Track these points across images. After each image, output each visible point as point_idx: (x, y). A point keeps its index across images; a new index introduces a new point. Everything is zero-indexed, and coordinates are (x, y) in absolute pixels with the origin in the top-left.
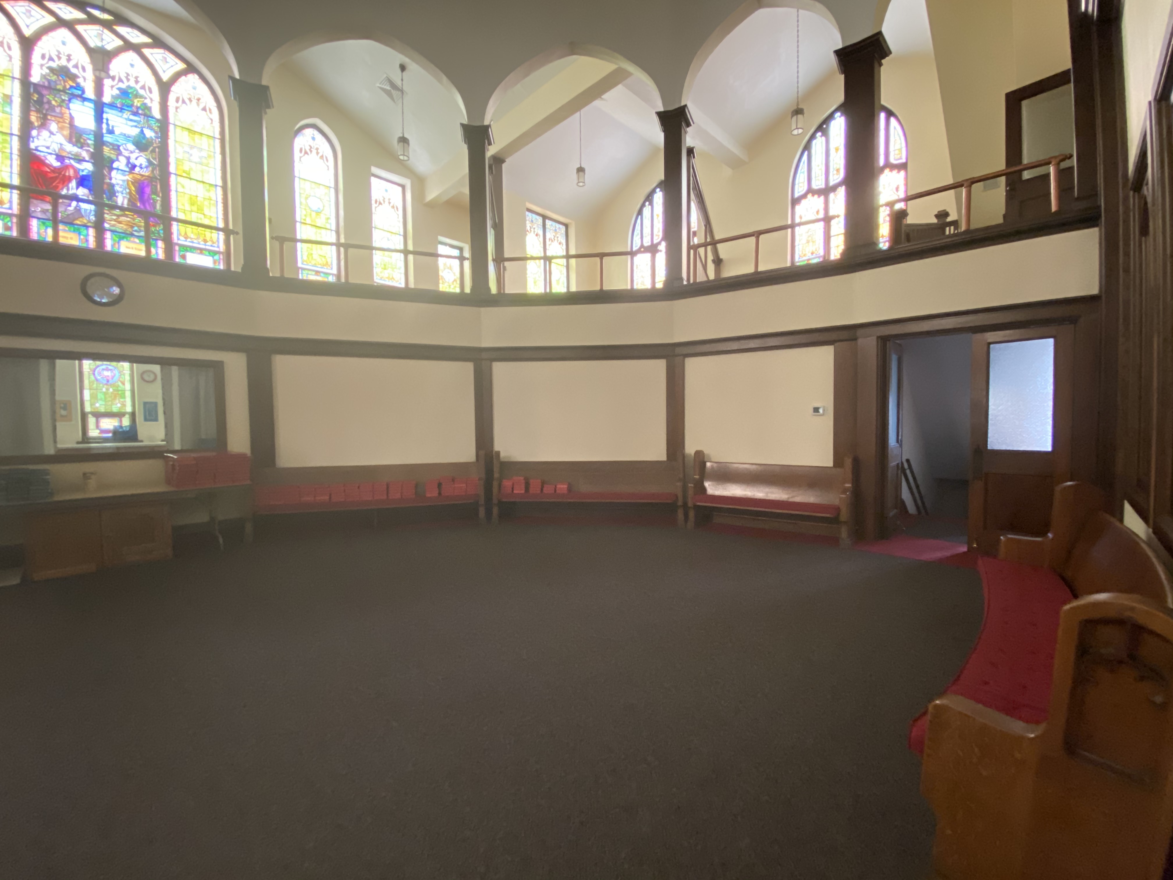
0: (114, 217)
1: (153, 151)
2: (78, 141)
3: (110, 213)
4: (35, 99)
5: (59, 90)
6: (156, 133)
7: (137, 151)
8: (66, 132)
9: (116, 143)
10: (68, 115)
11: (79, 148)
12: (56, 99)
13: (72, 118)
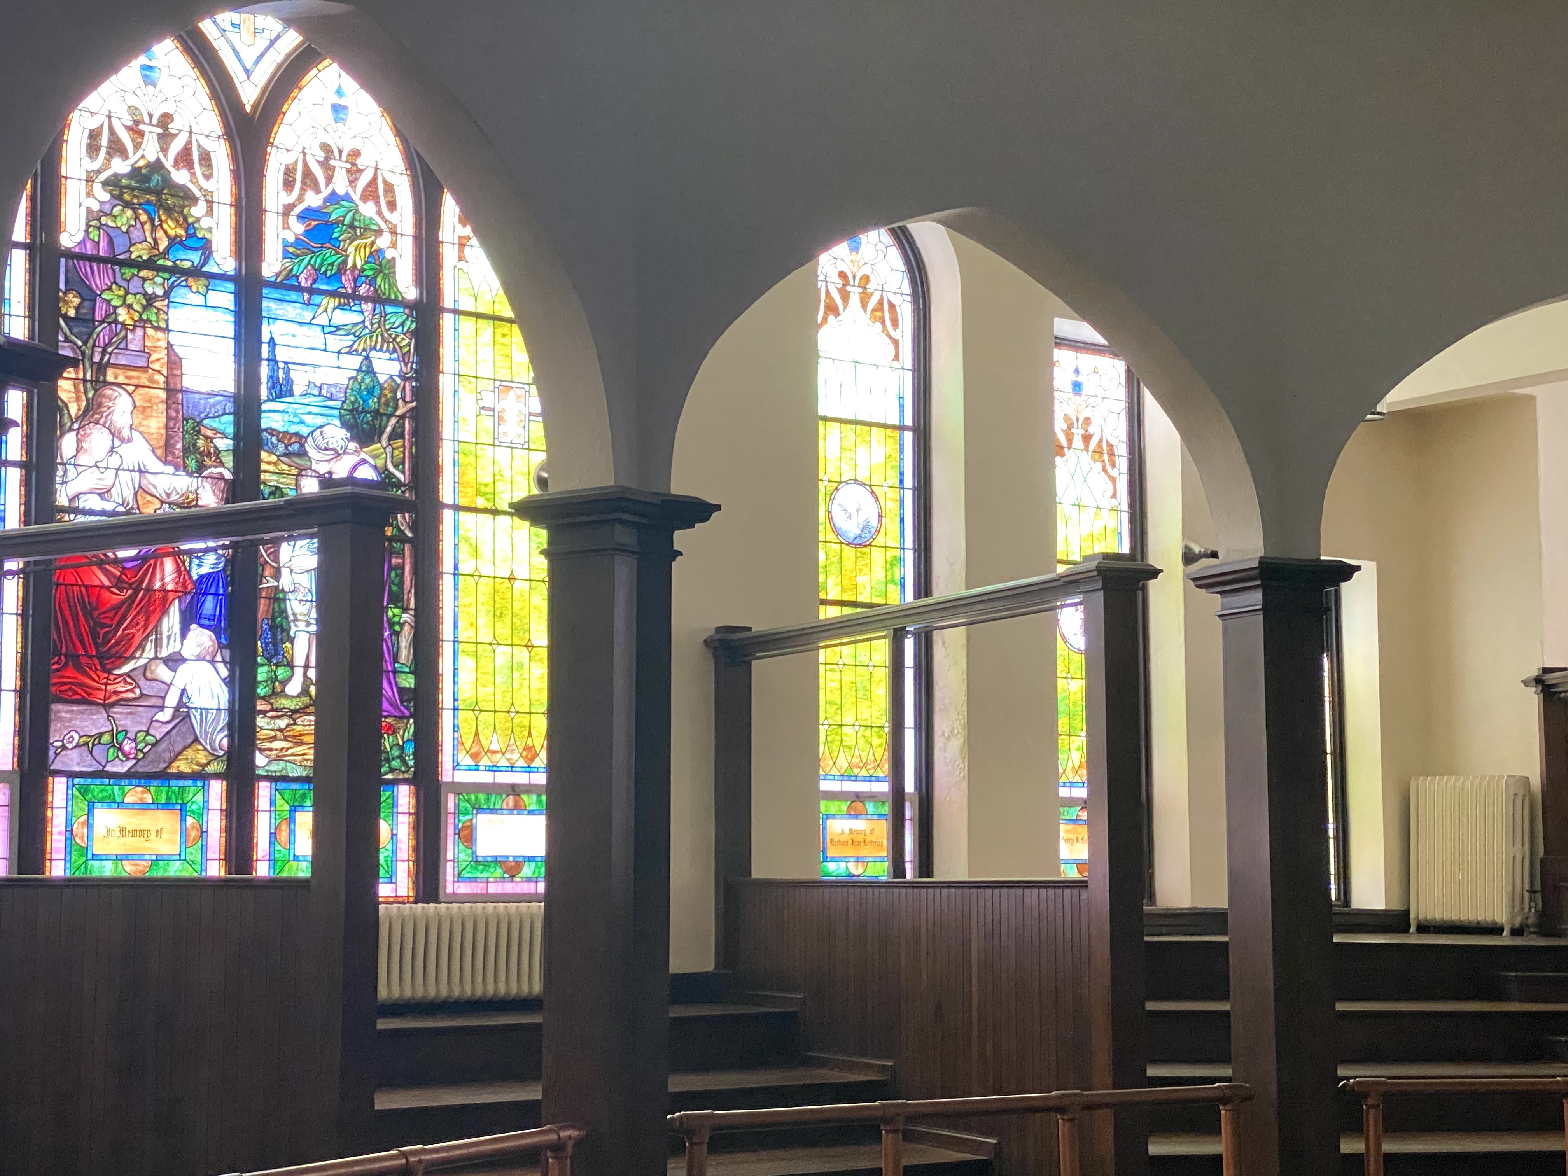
0: (282, 723)
1: (397, 434)
2: (189, 449)
3: (272, 710)
4: (72, 313)
5: (139, 265)
6: (404, 359)
7: (353, 445)
8: (156, 424)
9: (293, 429)
10: (162, 354)
11: (190, 474)
12: (130, 299)
13: (174, 363)
